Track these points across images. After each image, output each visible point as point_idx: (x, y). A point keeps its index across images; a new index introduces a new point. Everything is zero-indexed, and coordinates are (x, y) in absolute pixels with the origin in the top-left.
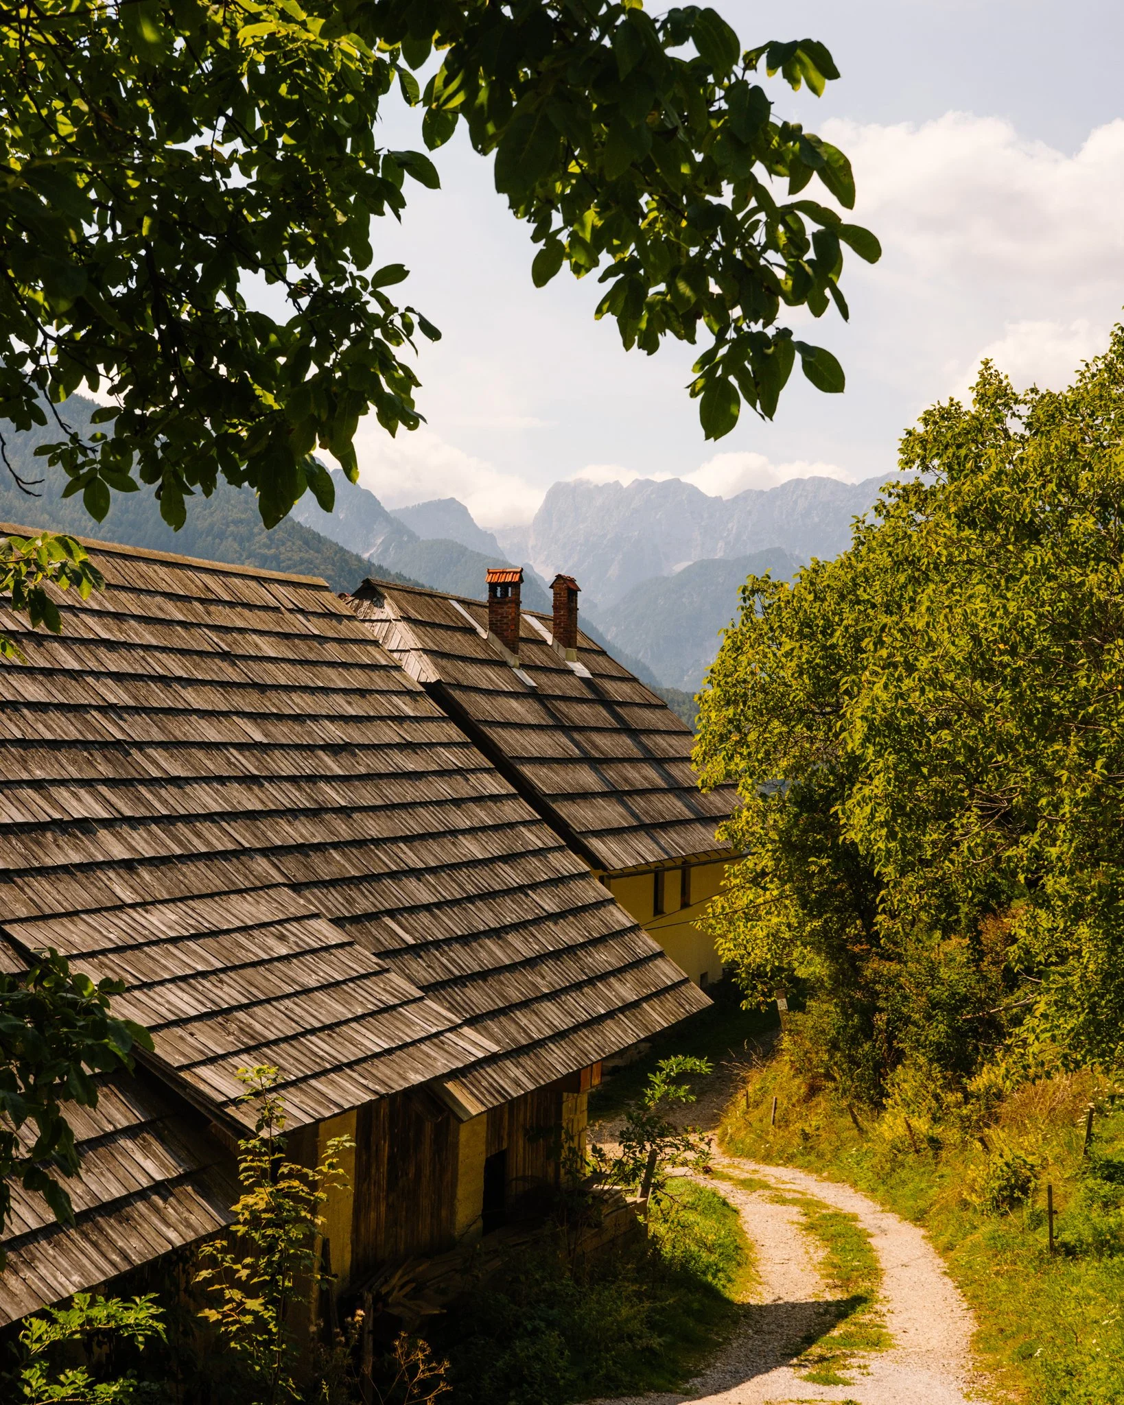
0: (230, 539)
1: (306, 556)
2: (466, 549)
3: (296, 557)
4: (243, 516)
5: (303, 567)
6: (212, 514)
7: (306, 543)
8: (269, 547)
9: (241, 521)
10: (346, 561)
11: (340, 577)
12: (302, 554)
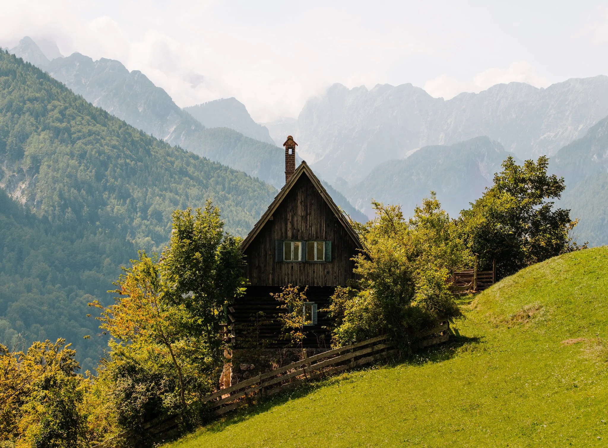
0: (27, 114)
1: (94, 129)
2: (241, 135)
3: (85, 130)
4: (38, 95)
5: (92, 138)
6: (10, 93)
7: (94, 118)
8: (61, 121)
9: (36, 99)
10: (130, 135)
11: (123, 146)
12: (90, 127)
